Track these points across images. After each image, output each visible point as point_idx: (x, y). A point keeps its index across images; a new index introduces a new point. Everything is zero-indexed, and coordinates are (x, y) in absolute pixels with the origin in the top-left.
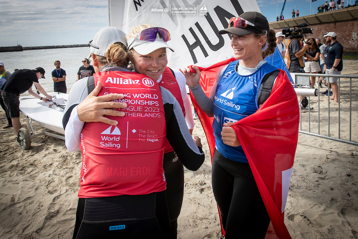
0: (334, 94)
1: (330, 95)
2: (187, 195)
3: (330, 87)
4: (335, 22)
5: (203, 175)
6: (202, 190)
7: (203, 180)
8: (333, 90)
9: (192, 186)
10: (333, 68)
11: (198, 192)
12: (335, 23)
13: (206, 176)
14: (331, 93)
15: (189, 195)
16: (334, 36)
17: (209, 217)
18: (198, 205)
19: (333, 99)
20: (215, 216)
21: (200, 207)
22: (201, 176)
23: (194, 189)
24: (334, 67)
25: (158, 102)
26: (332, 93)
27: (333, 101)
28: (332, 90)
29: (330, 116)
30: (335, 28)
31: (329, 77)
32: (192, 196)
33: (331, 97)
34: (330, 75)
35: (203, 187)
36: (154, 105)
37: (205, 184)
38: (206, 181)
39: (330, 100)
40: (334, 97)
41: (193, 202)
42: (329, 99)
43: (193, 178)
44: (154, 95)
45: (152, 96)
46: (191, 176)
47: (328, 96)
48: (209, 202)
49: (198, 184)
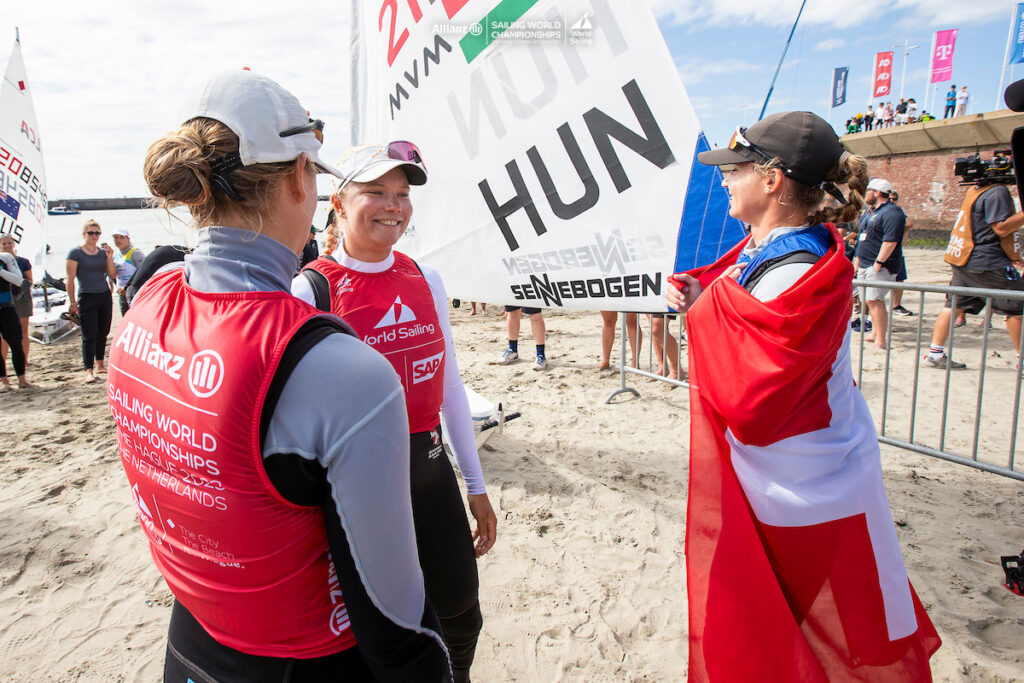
0: (876, 329)
1: (866, 331)
2: (508, 538)
3: (867, 312)
4: (889, 157)
5: (547, 496)
6: (543, 530)
7: (546, 507)
8: (872, 318)
9: (522, 520)
10: (876, 265)
11: (534, 534)
12: (890, 159)
13: (555, 499)
14: (869, 325)
15: (513, 538)
16: (885, 191)
17: (556, 591)
18: (531, 562)
19: (872, 341)
20: (569, 591)
21: (537, 566)
22: (541, 498)
23: (524, 525)
24: (878, 262)
25: (215, 463)
26: (870, 327)
27: (871, 344)
28: (869, 318)
29: (863, 380)
30: (888, 170)
31: (865, 286)
32: (519, 541)
33: (868, 335)
34: (868, 283)
35: (546, 523)
36: (203, 471)
37: (550, 516)
38: (553, 511)
39: (865, 343)
40: (875, 335)
41: (520, 555)
42: (862, 340)
43: (524, 502)
44: (205, 435)
45: (199, 440)
46: (519, 497)
47: (859, 333)
48: (558, 558)
49: (536, 517)
